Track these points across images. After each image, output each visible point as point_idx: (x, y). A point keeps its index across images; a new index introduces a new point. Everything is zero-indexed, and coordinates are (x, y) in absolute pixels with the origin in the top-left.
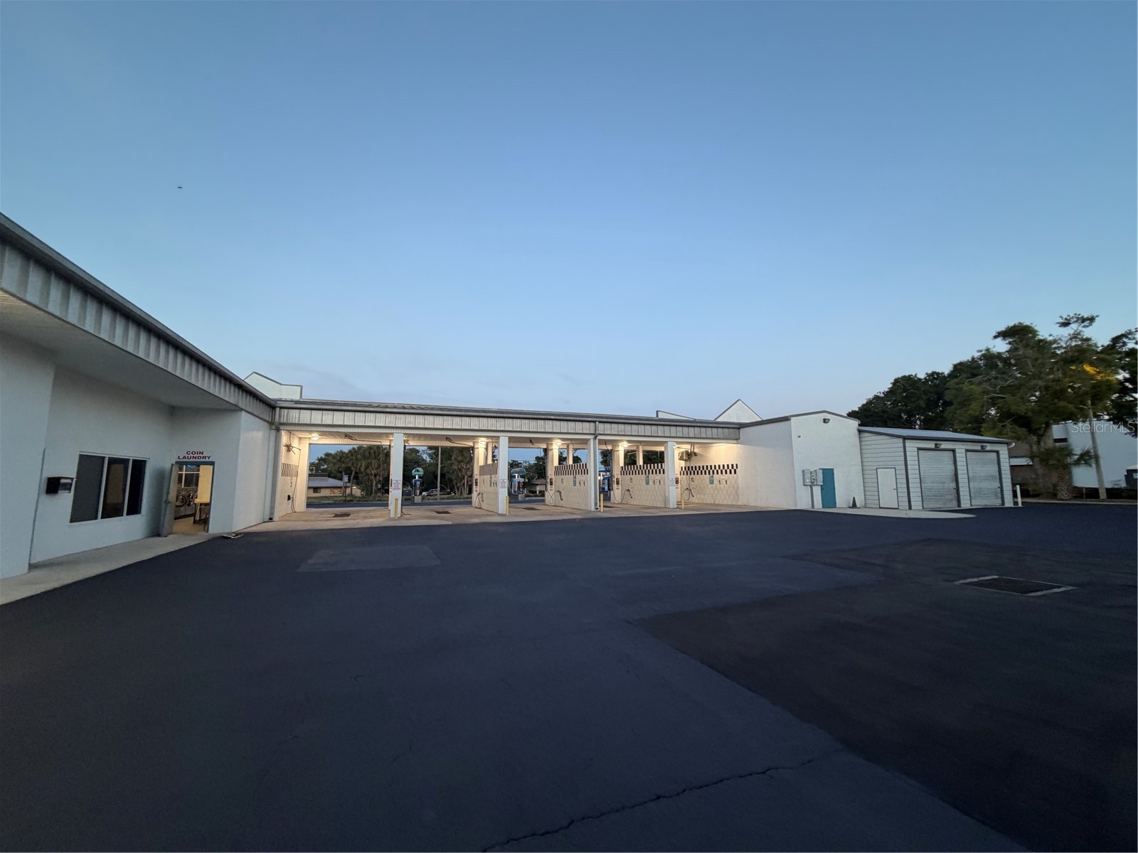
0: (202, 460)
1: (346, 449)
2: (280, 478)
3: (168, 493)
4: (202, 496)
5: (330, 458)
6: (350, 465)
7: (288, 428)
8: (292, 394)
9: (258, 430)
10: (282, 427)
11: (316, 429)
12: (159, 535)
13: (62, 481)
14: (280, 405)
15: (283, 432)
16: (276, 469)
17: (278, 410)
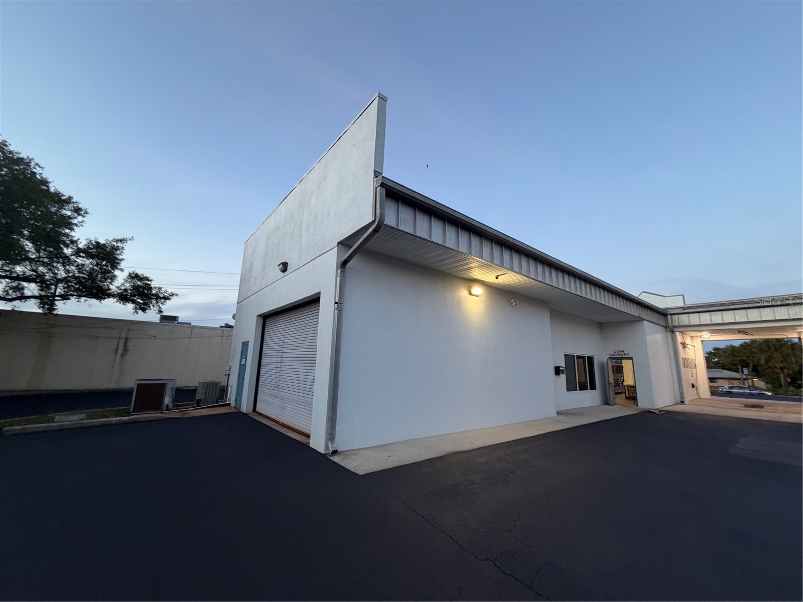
0: (624, 356)
1: (737, 344)
2: (683, 370)
3: (609, 377)
4: (629, 381)
5: (720, 352)
6: (745, 358)
7: (681, 329)
8: (678, 303)
9: (658, 333)
10: (675, 330)
11: (707, 328)
12: (608, 404)
13: (561, 368)
14: (671, 312)
15: (677, 333)
16: (678, 363)
17: (669, 316)
